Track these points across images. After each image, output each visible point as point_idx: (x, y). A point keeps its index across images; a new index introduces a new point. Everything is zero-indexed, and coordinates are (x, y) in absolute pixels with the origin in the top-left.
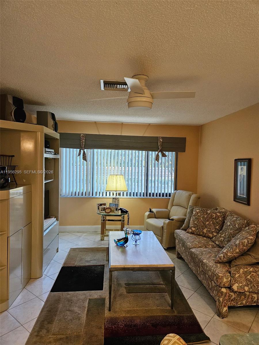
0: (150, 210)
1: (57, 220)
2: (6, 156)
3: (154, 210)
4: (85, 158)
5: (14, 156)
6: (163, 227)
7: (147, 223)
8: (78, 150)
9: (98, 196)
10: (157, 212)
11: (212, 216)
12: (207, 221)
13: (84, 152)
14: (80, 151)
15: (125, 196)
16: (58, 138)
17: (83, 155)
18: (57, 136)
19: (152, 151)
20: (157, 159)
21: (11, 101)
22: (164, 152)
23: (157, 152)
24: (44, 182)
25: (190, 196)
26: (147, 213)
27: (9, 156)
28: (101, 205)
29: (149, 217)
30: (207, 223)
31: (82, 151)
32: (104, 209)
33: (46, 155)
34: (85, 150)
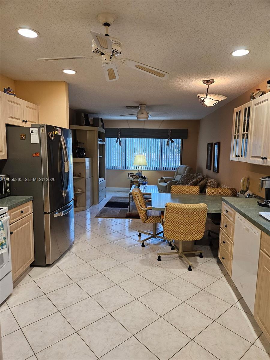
0: (162, 177)
1: (105, 179)
2: (81, 143)
3: (164, 178)
4: (120, 144)
5: (84, 143)
6: (166, 186)
7: (159, 185)
8: (116, 139)
9: (129, 169)
10: (166, 179)
11: (192, 177)
12: (189, 180)
13: (120, 140)
14: (117, 140)
15: (147, 169)
16: (105, 132)
17: (119, 142)
18: (104, 131)
19: (165, 139)
20: (168, 144)
21: (83, 116)
22: (173, 139)
23: (168, 139)
24: (98, 157)
25: (186, 168)
26: (159, 180)
27: (82, 143)
28: (130, 174)
29: (160, 181)
30: (188, 181)
31: (118, 139)
32: (132, 176)
33: (99, 143)
34: (121, 139)
